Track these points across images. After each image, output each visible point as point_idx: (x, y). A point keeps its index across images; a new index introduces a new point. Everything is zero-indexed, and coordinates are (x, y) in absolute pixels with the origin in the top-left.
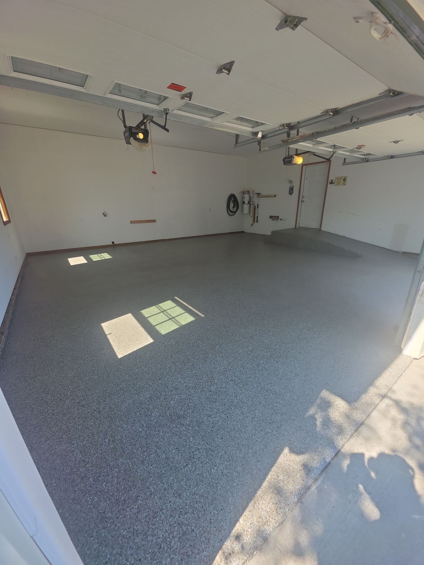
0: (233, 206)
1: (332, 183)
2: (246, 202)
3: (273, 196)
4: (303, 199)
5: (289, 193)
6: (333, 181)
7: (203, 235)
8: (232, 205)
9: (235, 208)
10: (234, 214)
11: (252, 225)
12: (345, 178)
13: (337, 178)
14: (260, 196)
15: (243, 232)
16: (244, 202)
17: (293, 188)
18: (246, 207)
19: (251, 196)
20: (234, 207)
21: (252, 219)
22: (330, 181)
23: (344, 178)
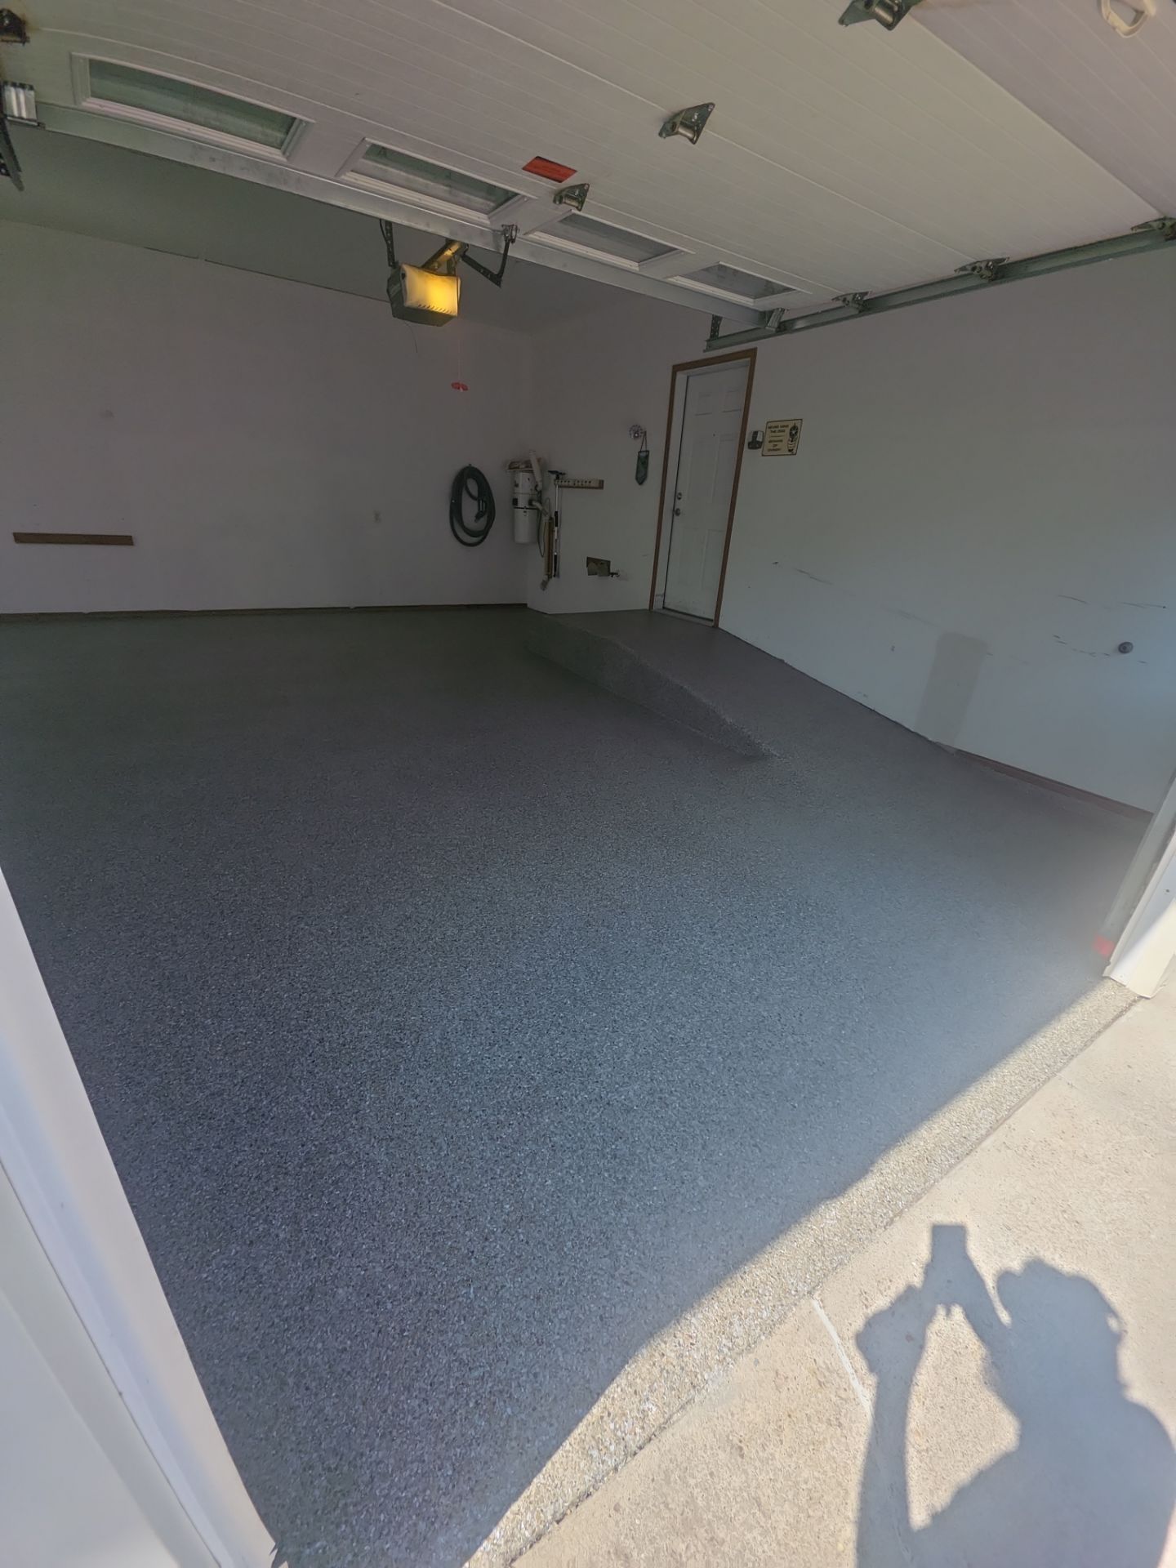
0: (476, 511)
1: (755, 444)
2: (522, 503)
3: (592, 485)
4: (680, 505)
5: (637, 479)
6: (759, 439)
7: (352, 605)
8: (470, 509)
9: (483, 521)
10: (480, 538)
11: (544, 585)
12: (795, 428)
13: (772, 427)
14: (563, 483)
15: (525, 605)
16: (515, 502)
17: (647, 457)
18: (524, 521)
19: (538, 479)
20: (478, 517)
21: (541, 563)
22: (748, 438)
23: (791, 425)
